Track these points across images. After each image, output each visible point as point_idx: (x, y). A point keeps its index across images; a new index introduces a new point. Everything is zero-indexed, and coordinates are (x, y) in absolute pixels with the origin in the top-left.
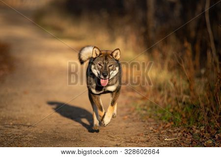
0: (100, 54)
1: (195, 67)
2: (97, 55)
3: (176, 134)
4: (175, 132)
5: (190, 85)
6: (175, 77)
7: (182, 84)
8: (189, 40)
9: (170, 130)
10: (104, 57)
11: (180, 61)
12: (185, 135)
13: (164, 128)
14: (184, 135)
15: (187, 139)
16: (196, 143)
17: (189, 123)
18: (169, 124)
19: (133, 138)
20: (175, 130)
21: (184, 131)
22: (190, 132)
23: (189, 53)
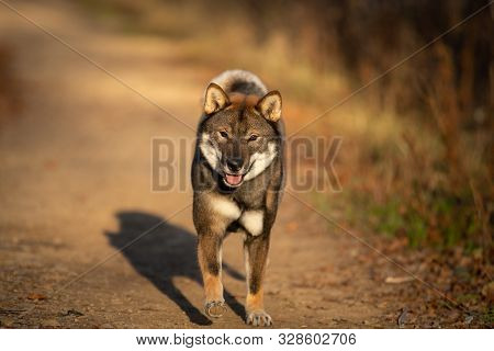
0: (227, 105)
1: (461, 105)
2: (217, 105)
3: (413, 268)
4: (410, 263)
5: (449, 149)
6: (413, 130)
7: (430, 145)
8: (446, 40)
9: (400, 258)
10: (237, 113)
11: (425, 90)
12: (436, 268)
13: (385, 252)
14: (432, 270)
15: (440, 280)
16: (463, 288)
17: (446, 242)
18: (396, 244)
19: (309, 276)
20: (413, 258)
21: (434, 261)
22: (447, 262)
23: (447, 71)
